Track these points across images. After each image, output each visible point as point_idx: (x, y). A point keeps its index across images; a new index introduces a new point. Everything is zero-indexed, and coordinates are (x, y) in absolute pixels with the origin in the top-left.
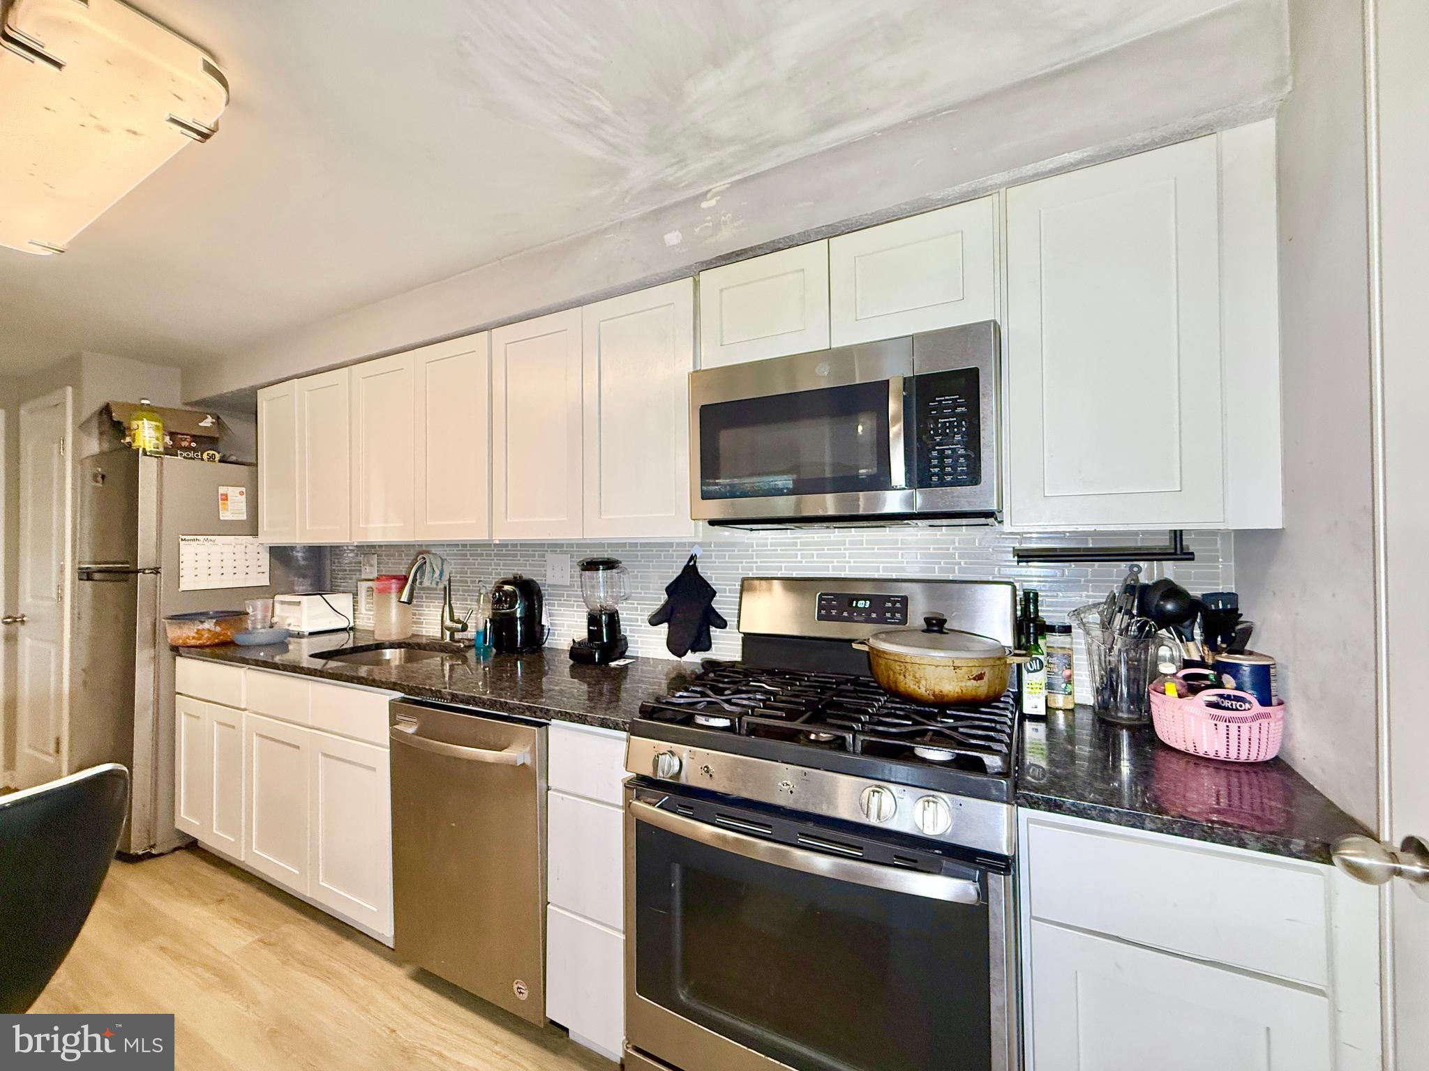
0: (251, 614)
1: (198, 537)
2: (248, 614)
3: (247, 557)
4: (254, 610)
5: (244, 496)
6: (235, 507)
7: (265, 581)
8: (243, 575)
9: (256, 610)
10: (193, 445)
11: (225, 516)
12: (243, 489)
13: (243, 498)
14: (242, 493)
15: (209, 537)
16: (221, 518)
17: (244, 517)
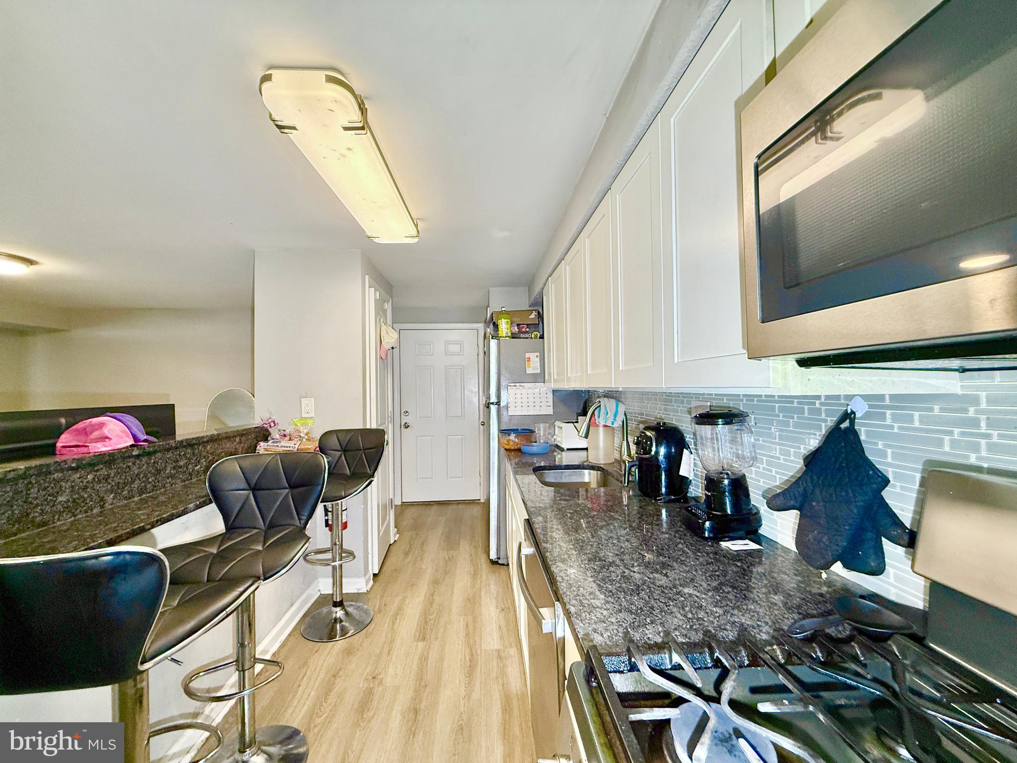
0: (537, 432)
1: (516, 384)
2: (535, 432)
3: (541, 396)
4: (539, 430)
5: (539, 358)
6: (534, 367)
7: (550, 411)
8: (539, 408)
9: (541, 430)
10: (528, 330)
11: (529, 371)
12: (538, 354)
13: (538, 359)
14: (537, 356)
15: (521, 384)
16: (527, 372)
17: (539, 372)
